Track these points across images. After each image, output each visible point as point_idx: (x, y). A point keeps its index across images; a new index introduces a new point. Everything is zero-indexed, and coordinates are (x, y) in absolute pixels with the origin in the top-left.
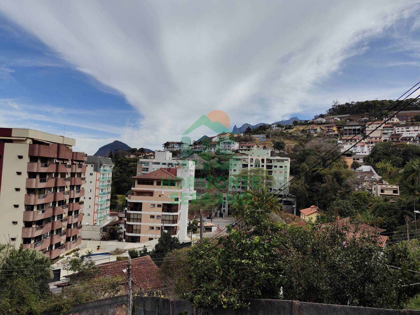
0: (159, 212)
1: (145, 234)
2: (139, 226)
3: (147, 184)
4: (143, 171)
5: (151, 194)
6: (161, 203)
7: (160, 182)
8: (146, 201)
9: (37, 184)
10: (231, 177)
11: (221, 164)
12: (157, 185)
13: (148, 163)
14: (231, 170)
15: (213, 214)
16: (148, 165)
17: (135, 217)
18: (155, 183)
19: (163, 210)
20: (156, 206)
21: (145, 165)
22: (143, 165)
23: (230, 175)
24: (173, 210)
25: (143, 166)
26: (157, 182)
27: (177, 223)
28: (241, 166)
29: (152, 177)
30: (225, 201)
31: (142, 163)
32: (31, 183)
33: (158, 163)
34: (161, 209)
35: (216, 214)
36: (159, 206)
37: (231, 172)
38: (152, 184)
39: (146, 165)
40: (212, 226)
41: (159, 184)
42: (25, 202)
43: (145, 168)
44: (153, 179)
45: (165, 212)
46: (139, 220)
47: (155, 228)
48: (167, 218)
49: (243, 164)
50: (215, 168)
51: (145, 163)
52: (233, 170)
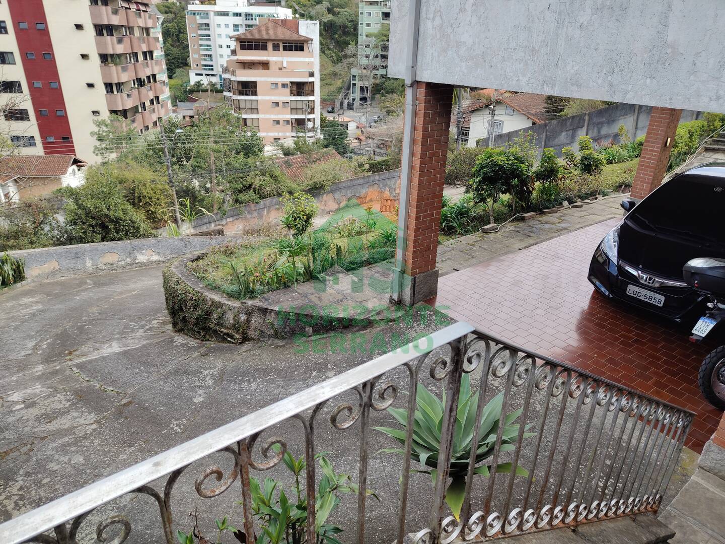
0: (285, 96)
1: (267, 132)
2: (257, 120)
3: (257, 48)
4: (200, 29)
5: (265, 65)
6: (287, 80)
7: (278, 45)
8: (263, 79)
9: (113, 46)
10: (362, 39)
11: (334, 14)
12: (273, 50)
13: (207, 14)
14: (361, 24)
15: (337, 106)
16: (208, 18)
17: (248, 106)
18: (270, 46)
19: (292, 93)
20: (280, 86)
21: (202, 18)
22: (198, 17)
23: (360, 35)
24: (306, 92)
25: (199, 19)
26: (274, 45)
27: (314, 113)
28: (380, 16)
29: (263, 35)
30: (354, 82)
31: (194, 13)
32: (106, 44)
33: (226, 14)
34: (288, 90)
35: (342, 104)
36: (284, 85)
37: (363, 30)
38: (265, 48)
39: (205, 18)
40: (349, 122)
41: (276, 47)
42: (103, 79)
43: (202, 24)
44: (265, 39)
45: (294, 95)
46: (256, 110)
47: (281, 122)
48: (299, 106)
49: (383, 13)
50: (325, 23)
51: (199, 14)
52: (365, 25)
